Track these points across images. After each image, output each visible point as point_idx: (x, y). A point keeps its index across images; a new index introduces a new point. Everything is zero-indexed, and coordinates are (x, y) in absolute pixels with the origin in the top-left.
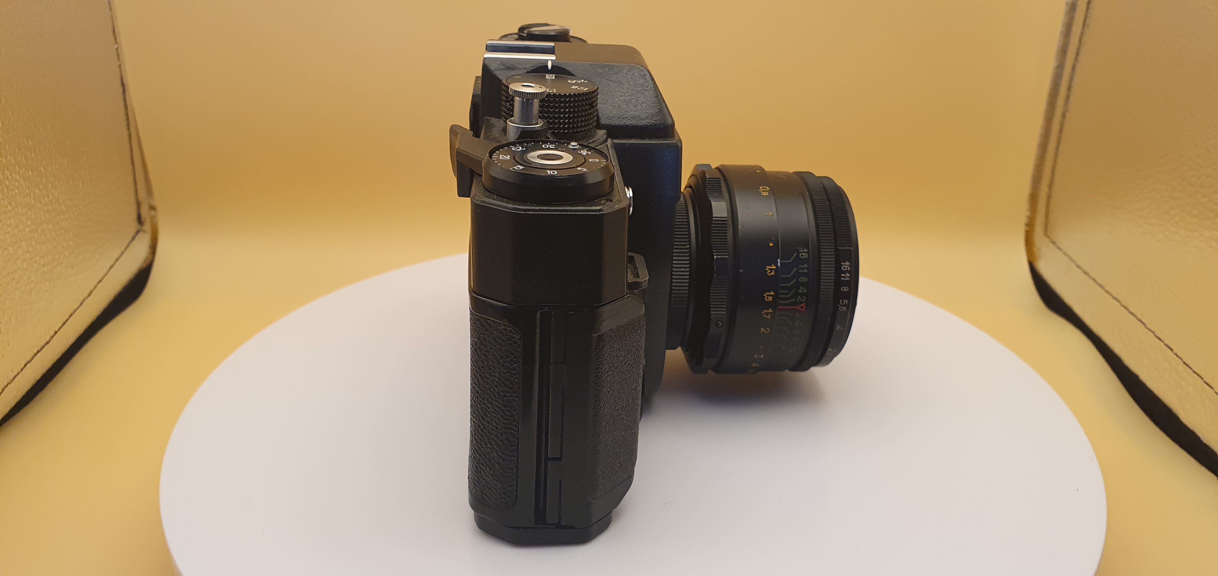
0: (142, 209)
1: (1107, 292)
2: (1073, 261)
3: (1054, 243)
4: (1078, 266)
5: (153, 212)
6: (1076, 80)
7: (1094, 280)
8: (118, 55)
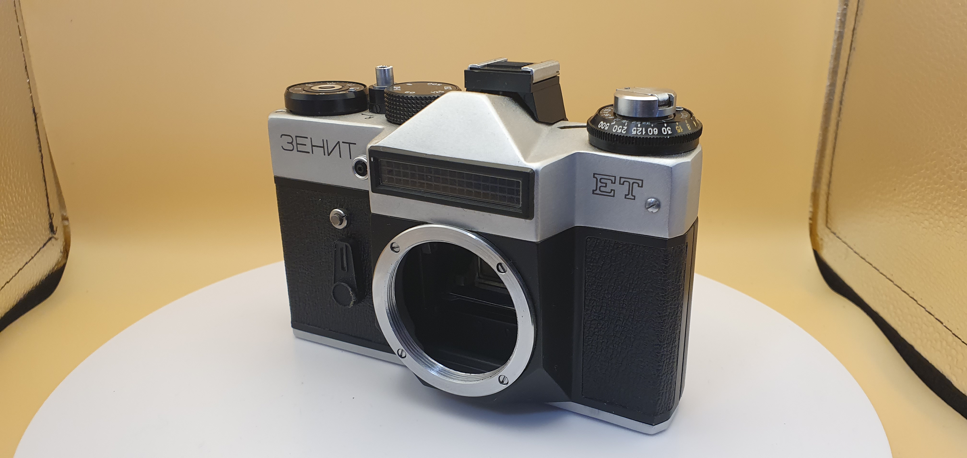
0: (53, 220)
1: (881, 273)
2: (852, 249)
3: (835, 234)
4: (855, 252)
5: (66, 223)
6: (846, 94)
7: (871, 264)
8: (30, 88)
